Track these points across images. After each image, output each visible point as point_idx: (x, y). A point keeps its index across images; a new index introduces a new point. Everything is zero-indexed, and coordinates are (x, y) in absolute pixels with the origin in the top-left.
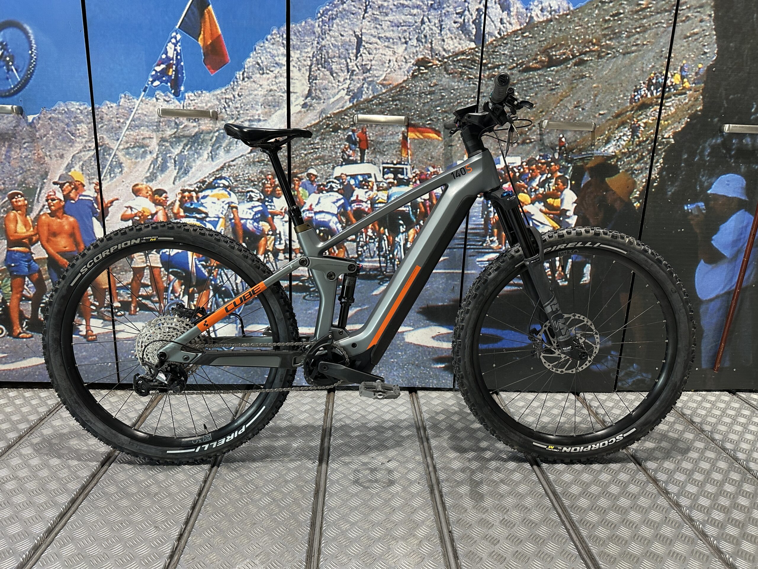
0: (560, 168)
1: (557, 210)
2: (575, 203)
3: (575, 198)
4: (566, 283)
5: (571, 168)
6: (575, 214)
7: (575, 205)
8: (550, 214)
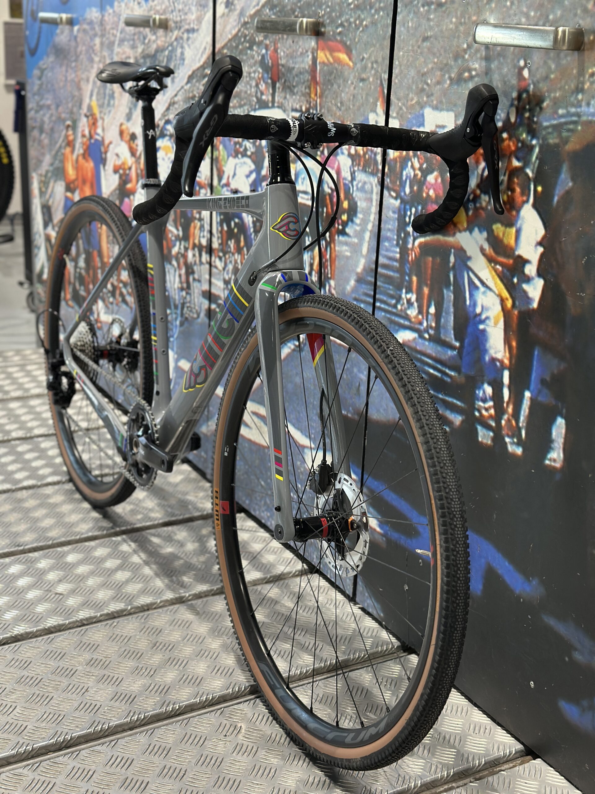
0: (517, 149)
1: (508, 256)
2: (540, 244)
3: (542, 232)
4: (519, 451)
5: (537, 150)
6: (540, 274)
7: (541, 250)
8: (496, 263)
